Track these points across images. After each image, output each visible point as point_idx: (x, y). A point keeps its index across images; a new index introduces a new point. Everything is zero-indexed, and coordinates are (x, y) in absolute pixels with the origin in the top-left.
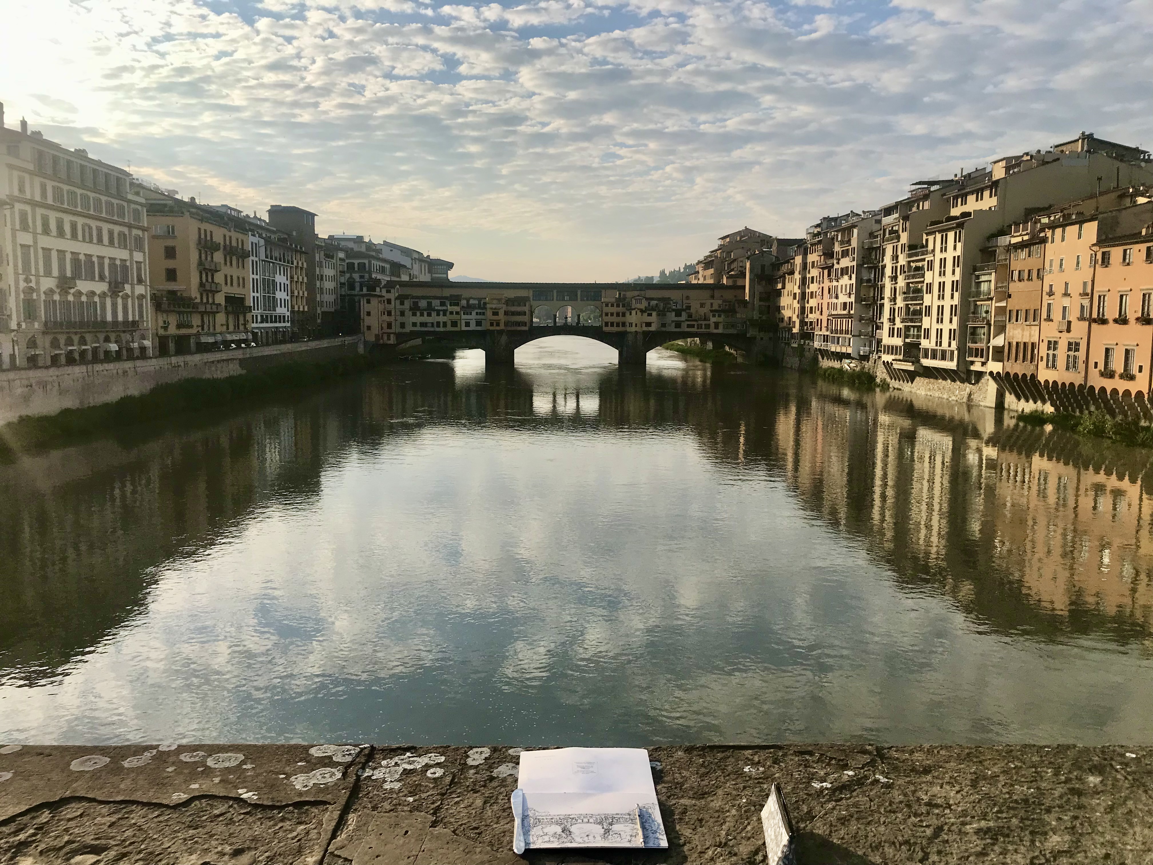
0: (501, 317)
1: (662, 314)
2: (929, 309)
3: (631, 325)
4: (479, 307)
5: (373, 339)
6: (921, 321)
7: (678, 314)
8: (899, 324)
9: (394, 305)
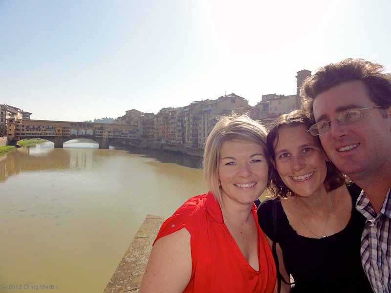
0: (61, 132)
1: (114, 132)
2: (200, 134)
3: (105, 136)
4: (52, 129)
5: (12, 139)
6: (198, 137)
7: (119, 133)
8: (191, 137)
9: (20, 127)
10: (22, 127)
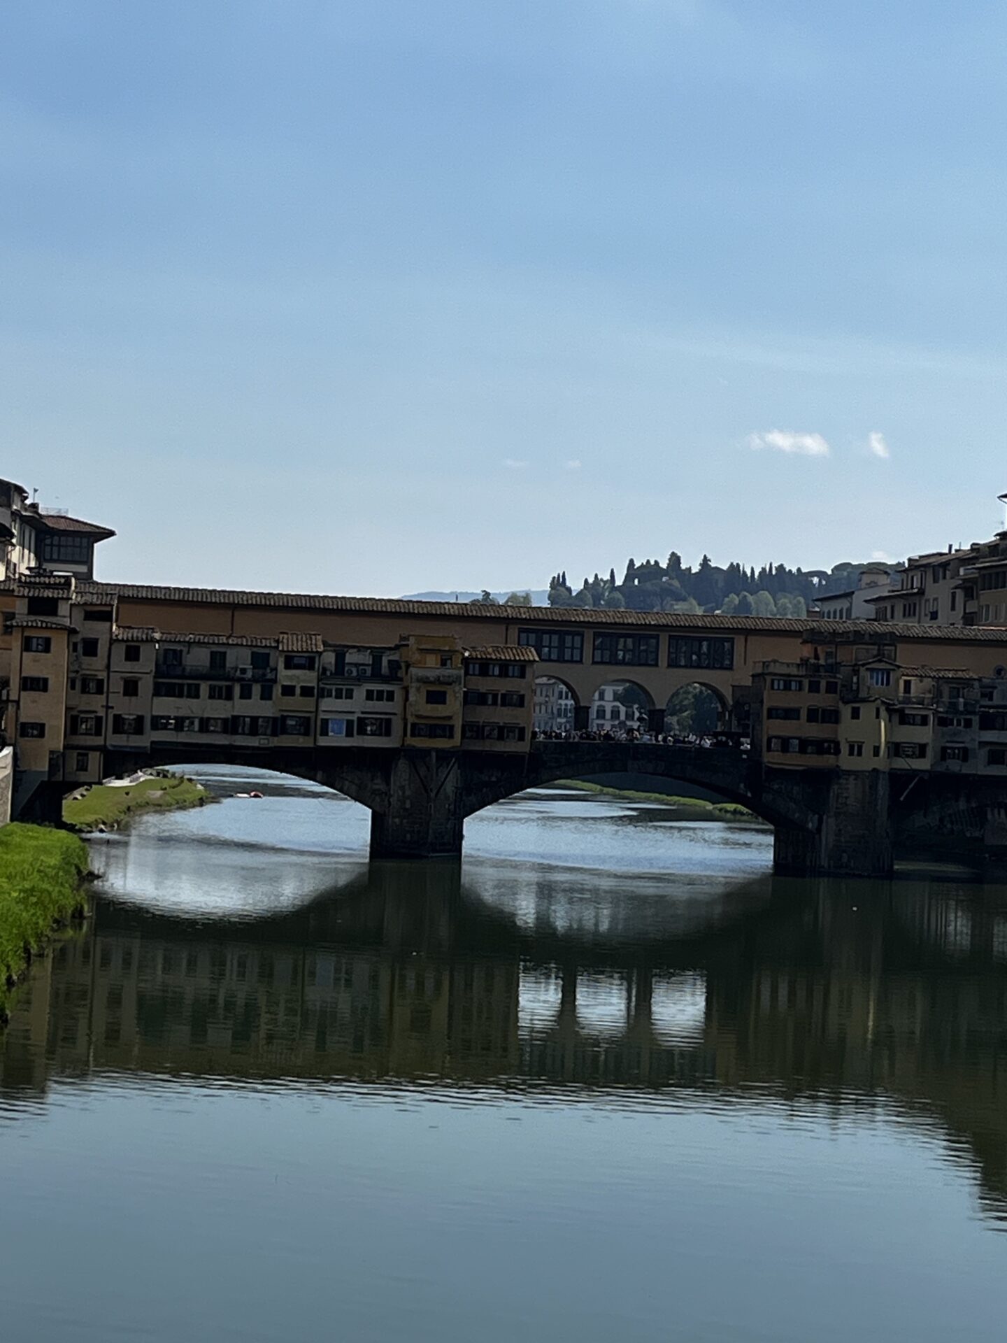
0: (454, 708)
1: (947, 717)
3: (856, 750)
4: (377, 676)
5: (43, 765)
9: (106, 661)
10: (121, 666)
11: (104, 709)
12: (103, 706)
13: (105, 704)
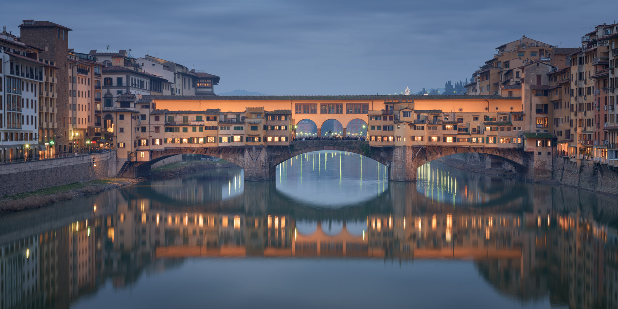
0: (260, 131)
1: (432, 127)
4: (238, 122)
5: (126, 157)
9: (148, 122)
10: (154, 123)
11: (149, 137)
12: (148, 136)
13: (149, 135)
